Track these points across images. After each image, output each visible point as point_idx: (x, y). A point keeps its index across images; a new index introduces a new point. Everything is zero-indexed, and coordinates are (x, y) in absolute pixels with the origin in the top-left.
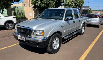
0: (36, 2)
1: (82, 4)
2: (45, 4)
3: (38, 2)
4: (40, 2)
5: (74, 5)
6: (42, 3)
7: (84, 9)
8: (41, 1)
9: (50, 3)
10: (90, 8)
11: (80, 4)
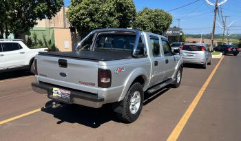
0: (81, 19)
1: (168, 24)
2: (99, 22)
3: (85, 18)
4: (88, 19)
5: (153, 25)
6: (93, 20)
7: (170, 32)
8: (91, 17)
9: (108, 21)
10: (181, 32)
11: (165, 23)
